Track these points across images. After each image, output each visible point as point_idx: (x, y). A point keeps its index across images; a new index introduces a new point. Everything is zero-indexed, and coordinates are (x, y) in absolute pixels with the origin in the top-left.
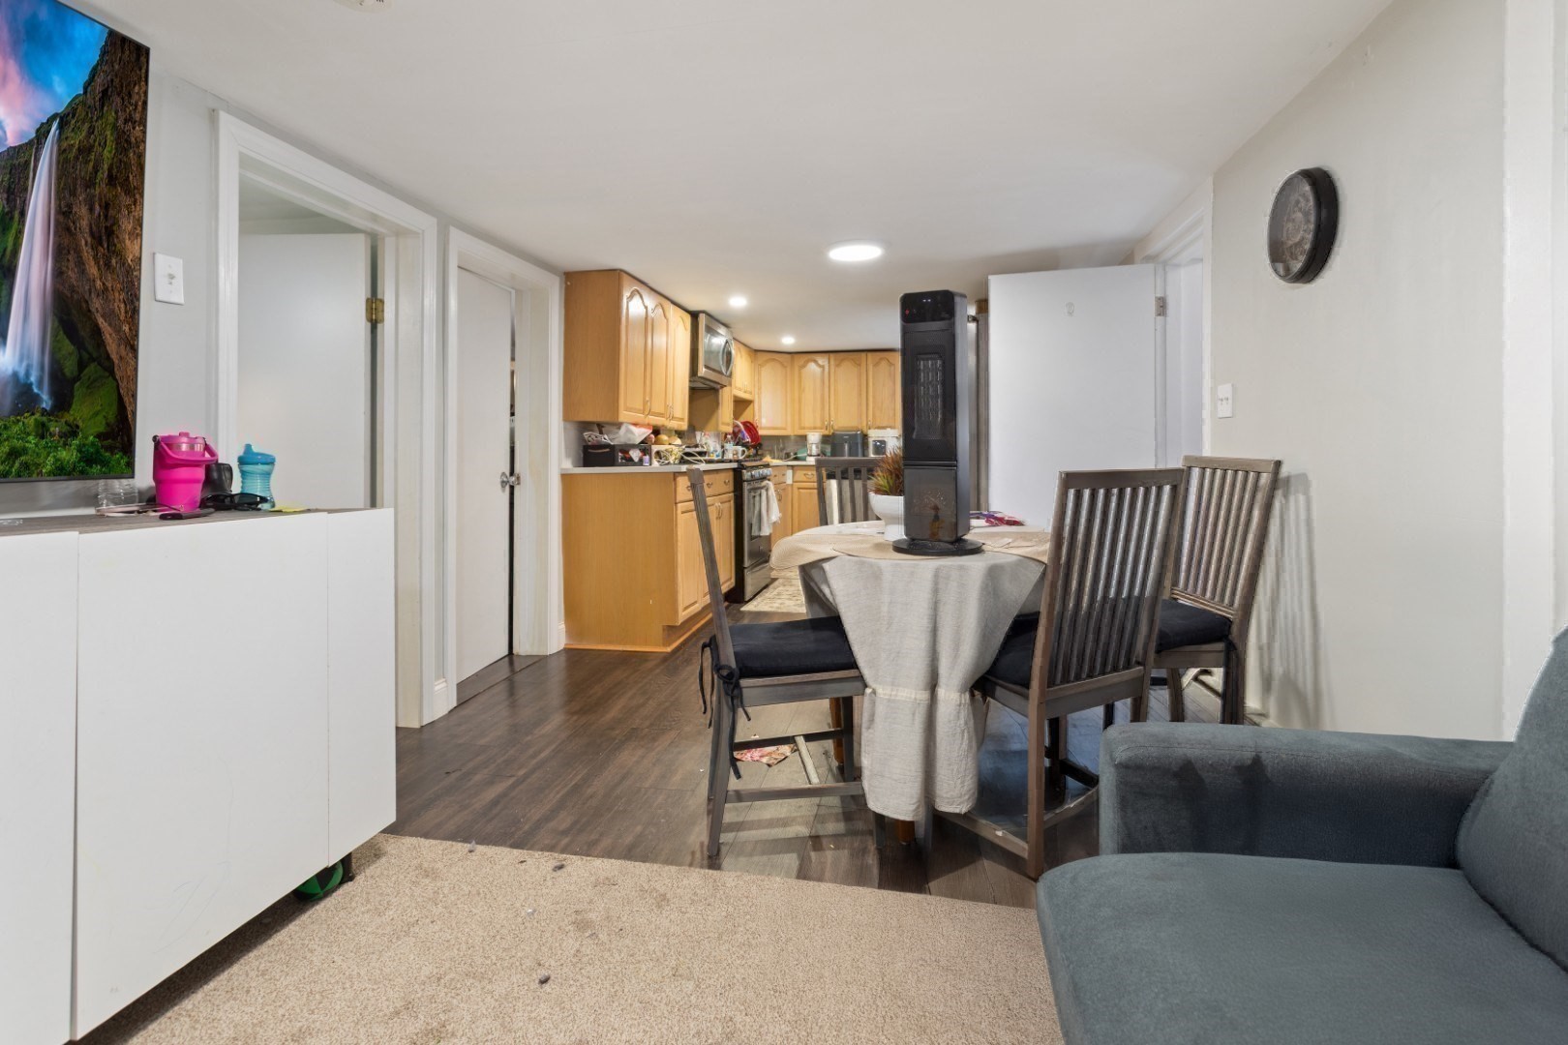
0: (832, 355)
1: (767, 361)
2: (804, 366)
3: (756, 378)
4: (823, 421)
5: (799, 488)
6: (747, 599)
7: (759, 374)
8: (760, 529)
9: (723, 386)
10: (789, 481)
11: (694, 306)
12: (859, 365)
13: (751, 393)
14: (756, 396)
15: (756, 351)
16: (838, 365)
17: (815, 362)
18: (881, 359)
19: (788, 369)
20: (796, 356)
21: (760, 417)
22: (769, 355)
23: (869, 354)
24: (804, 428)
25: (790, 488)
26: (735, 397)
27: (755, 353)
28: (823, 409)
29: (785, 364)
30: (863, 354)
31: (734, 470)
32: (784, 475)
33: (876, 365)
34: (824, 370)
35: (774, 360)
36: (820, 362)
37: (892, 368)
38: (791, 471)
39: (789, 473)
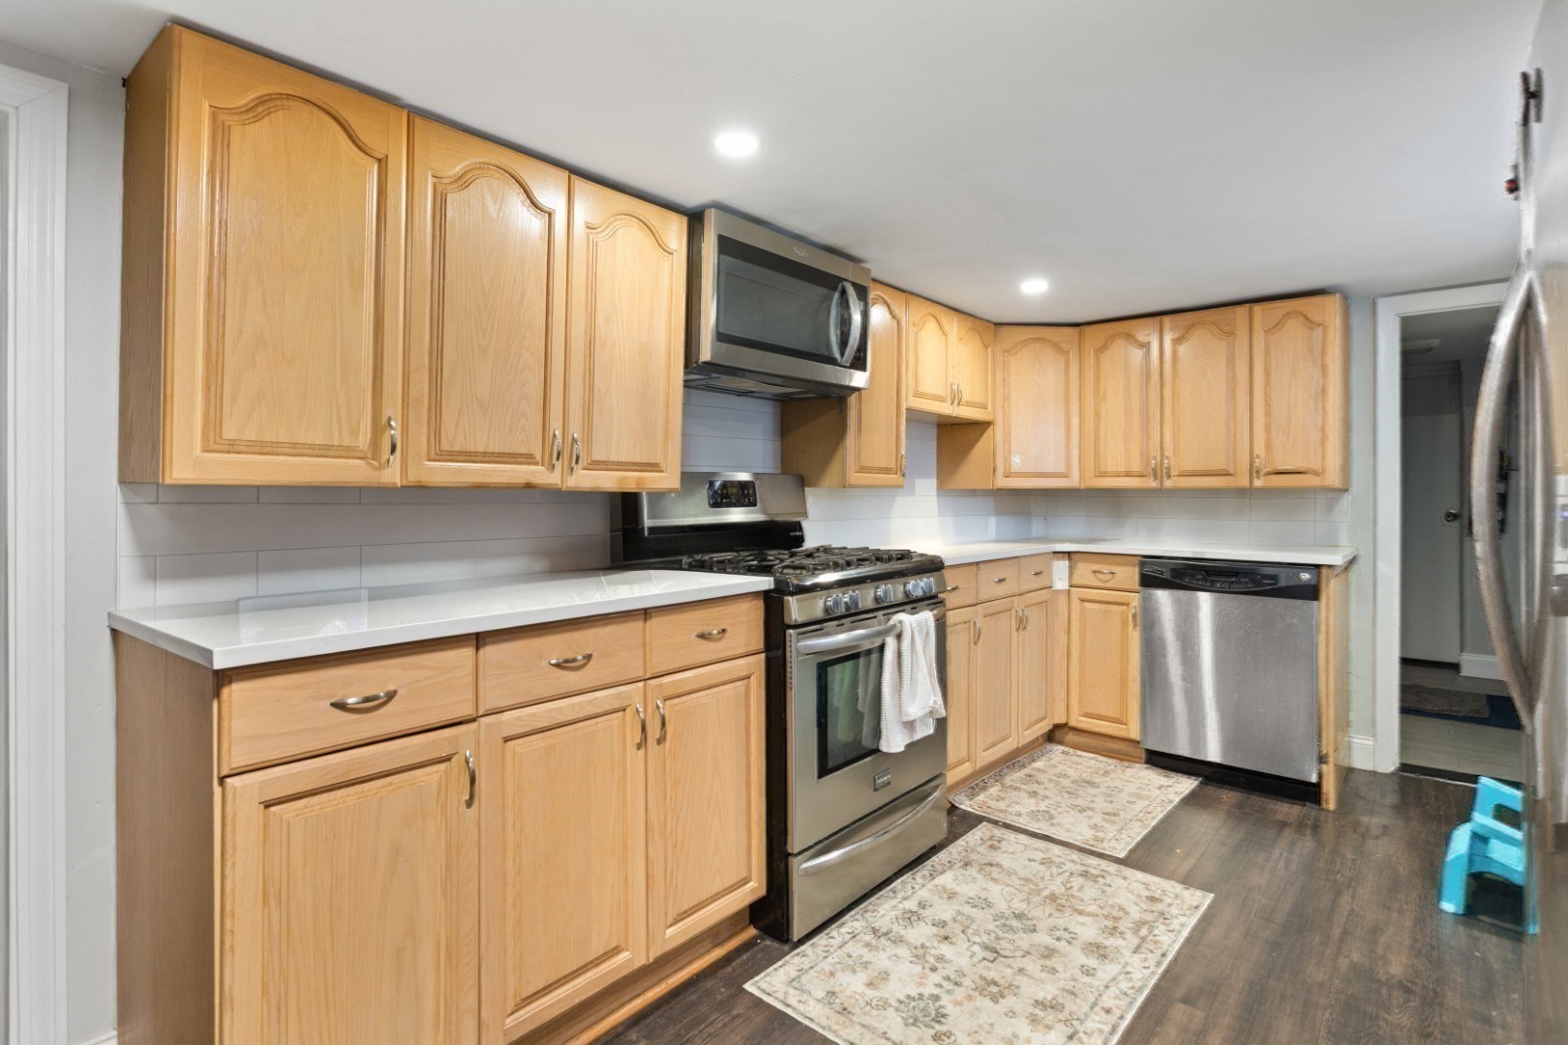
0: (1167, 320)
1: (1024, 343)
2: (1105, 347)
3: (998, 376)
4: (1145, 458)
5: (1083, 600)
6: (796, 938)
10: (1061, 583)
11: (695, 202)
12: (1231, 334)
13: (984, 407)
14: (999, 412)
15: (996, 324)
16: (1180, 339)
17: (1130, 337)
18: (1288, 315)
19: (1073, 356)
20: (1088, 329)
21: (1008, 455)
22: (1028, 332)
23: (1257, 308)
24: (1105, 474)
25: (1062, 601)
27: (994, 328)
28: (1147, 434)
29: (1065, 347)
30: (1241, 309)
31: (766, 595)
32: (1037, 573)
33: (1272, 330)
34: (1148, 352)
35: (1038, 339)
36: (1141, 337)
37: (1318, 333)
38: (1065, 564)
39: (1061, 567)
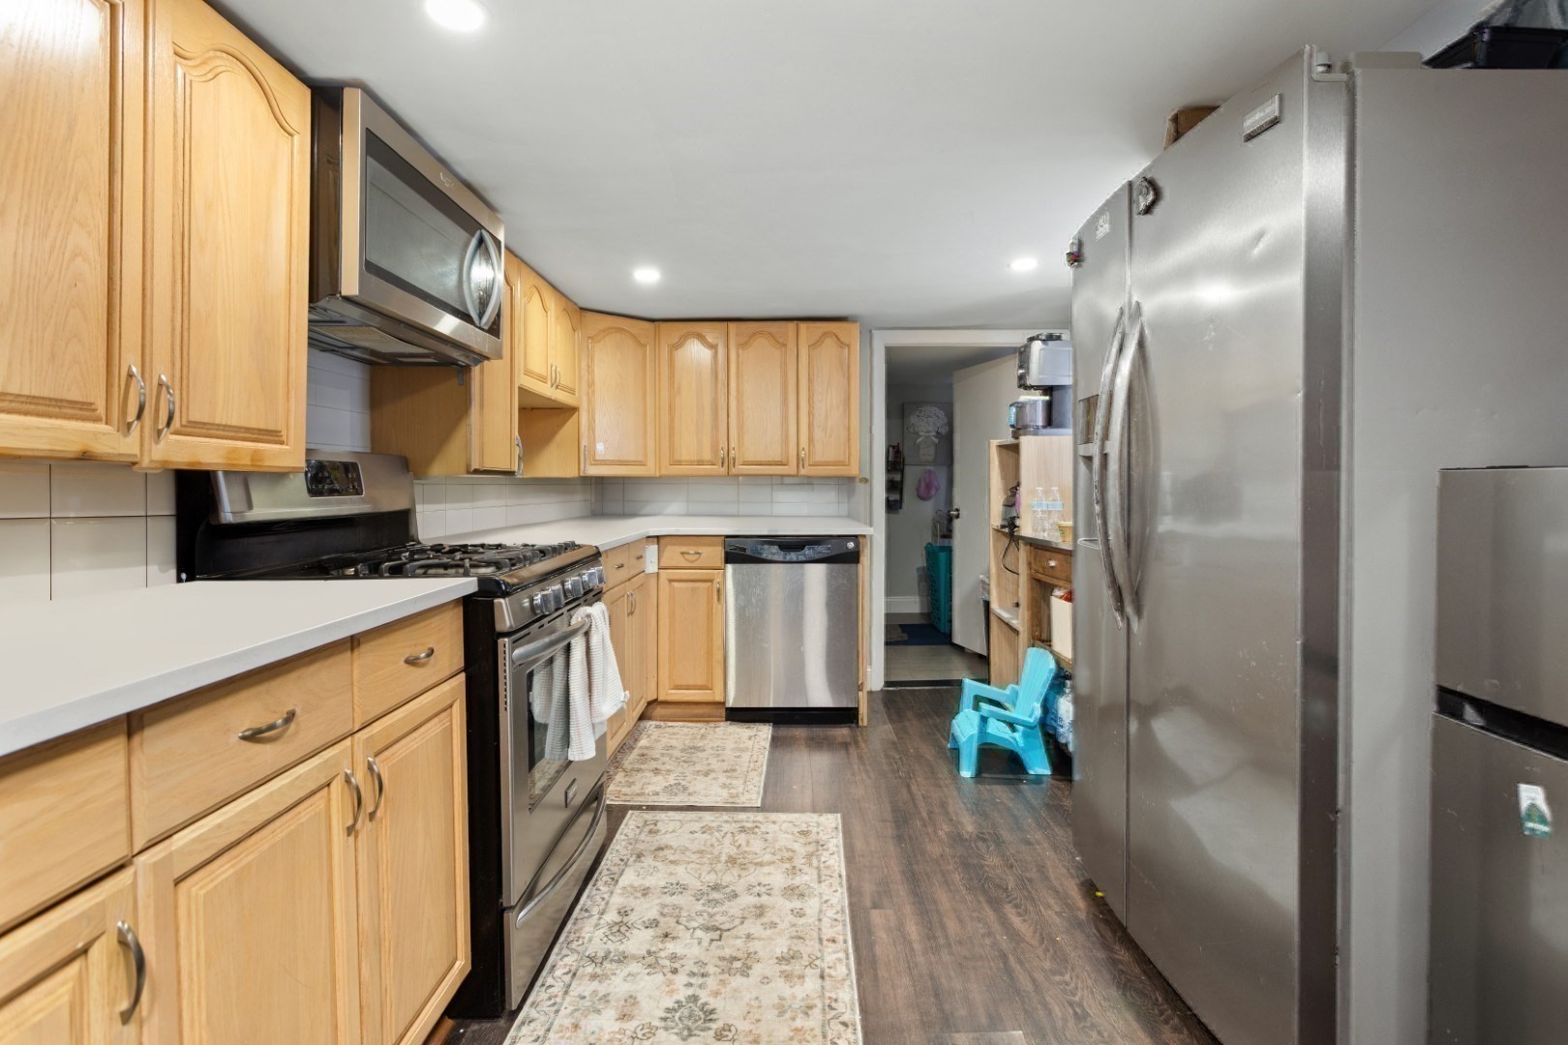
0: (731, 325)
1: (605, 331)
2: (679, 345)
3: (584, 364)
4: (715, 448)
5: (671, 581)
7: (591, 358)
8: (566, 740)
9: (482, 358)
10: (651, 567)
11: (324, 70)
12: (784, 345)
13: (572, 391)
14: (584, 398)
15: (583, 309)
16: (743, 345)
17: (701, 338)
18: (825, 335)
19: (649, 349)
20: (663, 325)
21: (593, 442)
22: (610, 320)
23: (803, 326)
24: (679, 463)
25: (653, 582)
26: (523, 392)
27: (579, 312)
28: (715, 427)
29: (642, 341)
30: (791, 325)
31: (467, 601)
32: (640, 558)
33: (814, 346)
34: (716, 353)
35: (620, 330)
36: (710, 338)
37: (845, 353)
38: (655, 547)
39: (652, 550)
